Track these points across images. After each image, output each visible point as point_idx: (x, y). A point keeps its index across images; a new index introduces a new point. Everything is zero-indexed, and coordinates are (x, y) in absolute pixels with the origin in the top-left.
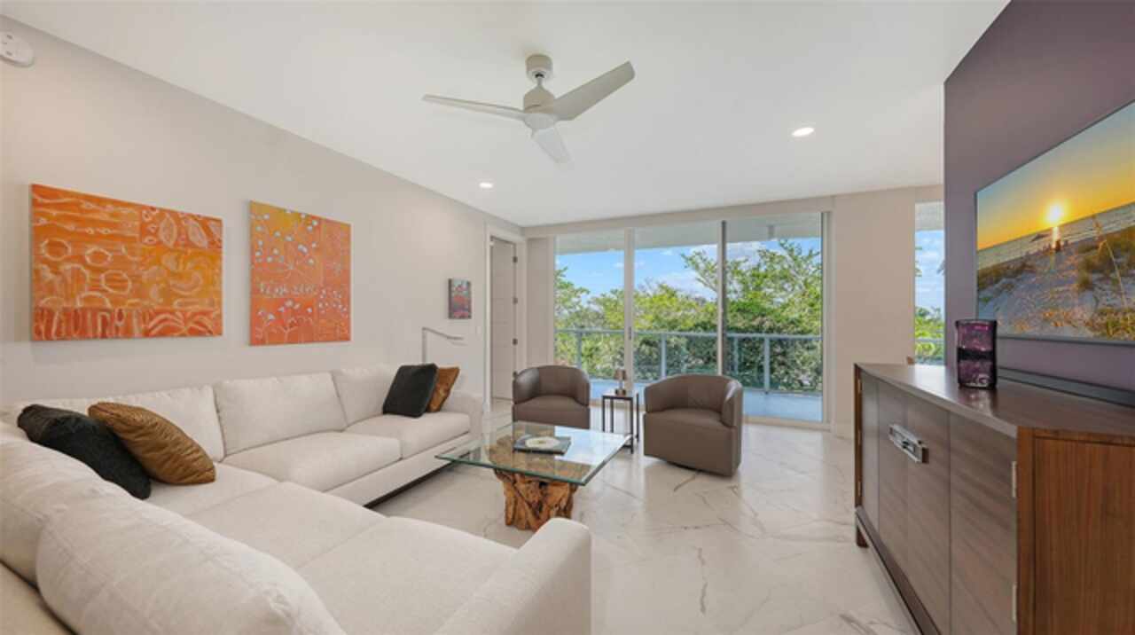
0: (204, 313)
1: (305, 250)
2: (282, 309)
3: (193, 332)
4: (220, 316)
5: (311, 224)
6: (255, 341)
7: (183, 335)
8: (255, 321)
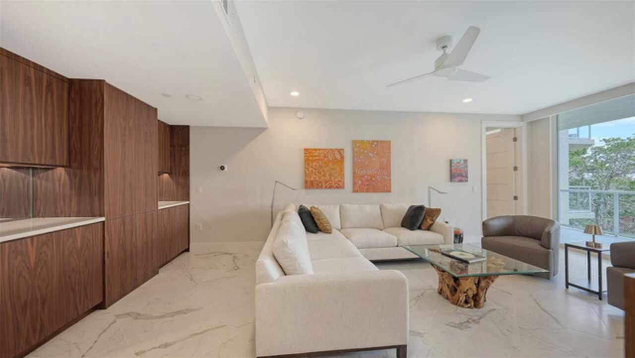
0: (340, 181)
1: (372, 155)
2: (363, 179)
3: (337, 188)
4: (344, 182)
5: (374, 144)
6: (355, 191)
7: (334, 188)
8: (355, 184)
